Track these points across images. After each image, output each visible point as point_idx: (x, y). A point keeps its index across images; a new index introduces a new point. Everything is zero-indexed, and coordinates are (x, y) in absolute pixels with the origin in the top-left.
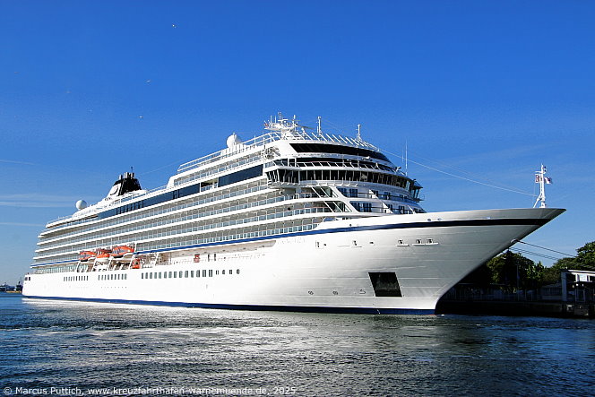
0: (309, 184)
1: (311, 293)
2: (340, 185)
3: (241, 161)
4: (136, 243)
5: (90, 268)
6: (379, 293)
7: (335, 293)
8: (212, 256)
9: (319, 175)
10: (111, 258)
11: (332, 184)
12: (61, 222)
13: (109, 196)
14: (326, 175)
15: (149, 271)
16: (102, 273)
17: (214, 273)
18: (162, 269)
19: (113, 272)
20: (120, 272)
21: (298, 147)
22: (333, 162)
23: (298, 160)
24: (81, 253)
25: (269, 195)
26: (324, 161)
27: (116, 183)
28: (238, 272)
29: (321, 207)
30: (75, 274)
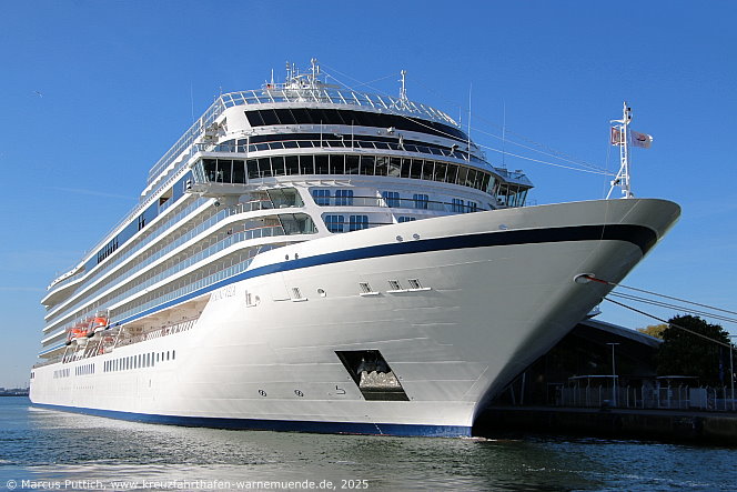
1: (263, 394)
2: (318, 184)
7: (299, 393)
11: (302, 184)
15: (109, 357)
17: (155, 357)
20: (90, 360)
23: (254, 139)
24: (68, 330)
28: (174, 355)
30: (62, 366)
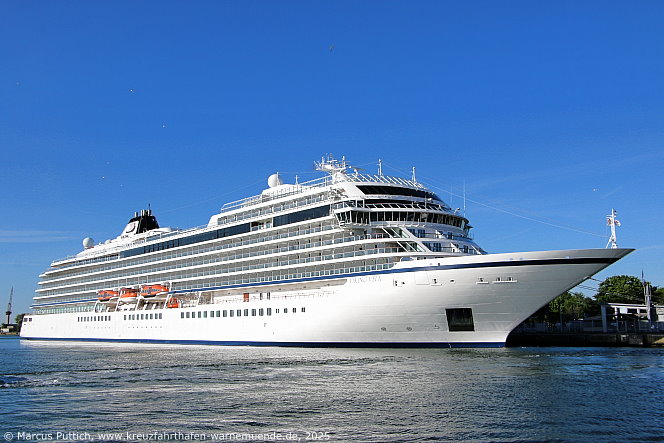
0: (380, 225)
1: (384, 329)
2: (410, 226)
3: (301, 201)
4: (171, 282)
5: (113, 308)
6: (453, 328)
7: (409, 329)
8: (265, 295)
9: (389, 216)
10: (140, 297)
11: (402, 225)
12: (71, 260)
13: (124, 234)
14: (396, 216)
15: (190, 310)
16: (128, 313)
17: (273, 311)
18: (203, 308)
19: (144, 311)
20: (153, 311)
21: (365, 189)
22: (402, 203)
23: (367, 201)
24: (100, 292)
25: (337, 235)
26: (394, 203)
27: (132, 221)
28: (303, 310)
29: (395, 247)
30: (93, 314)
